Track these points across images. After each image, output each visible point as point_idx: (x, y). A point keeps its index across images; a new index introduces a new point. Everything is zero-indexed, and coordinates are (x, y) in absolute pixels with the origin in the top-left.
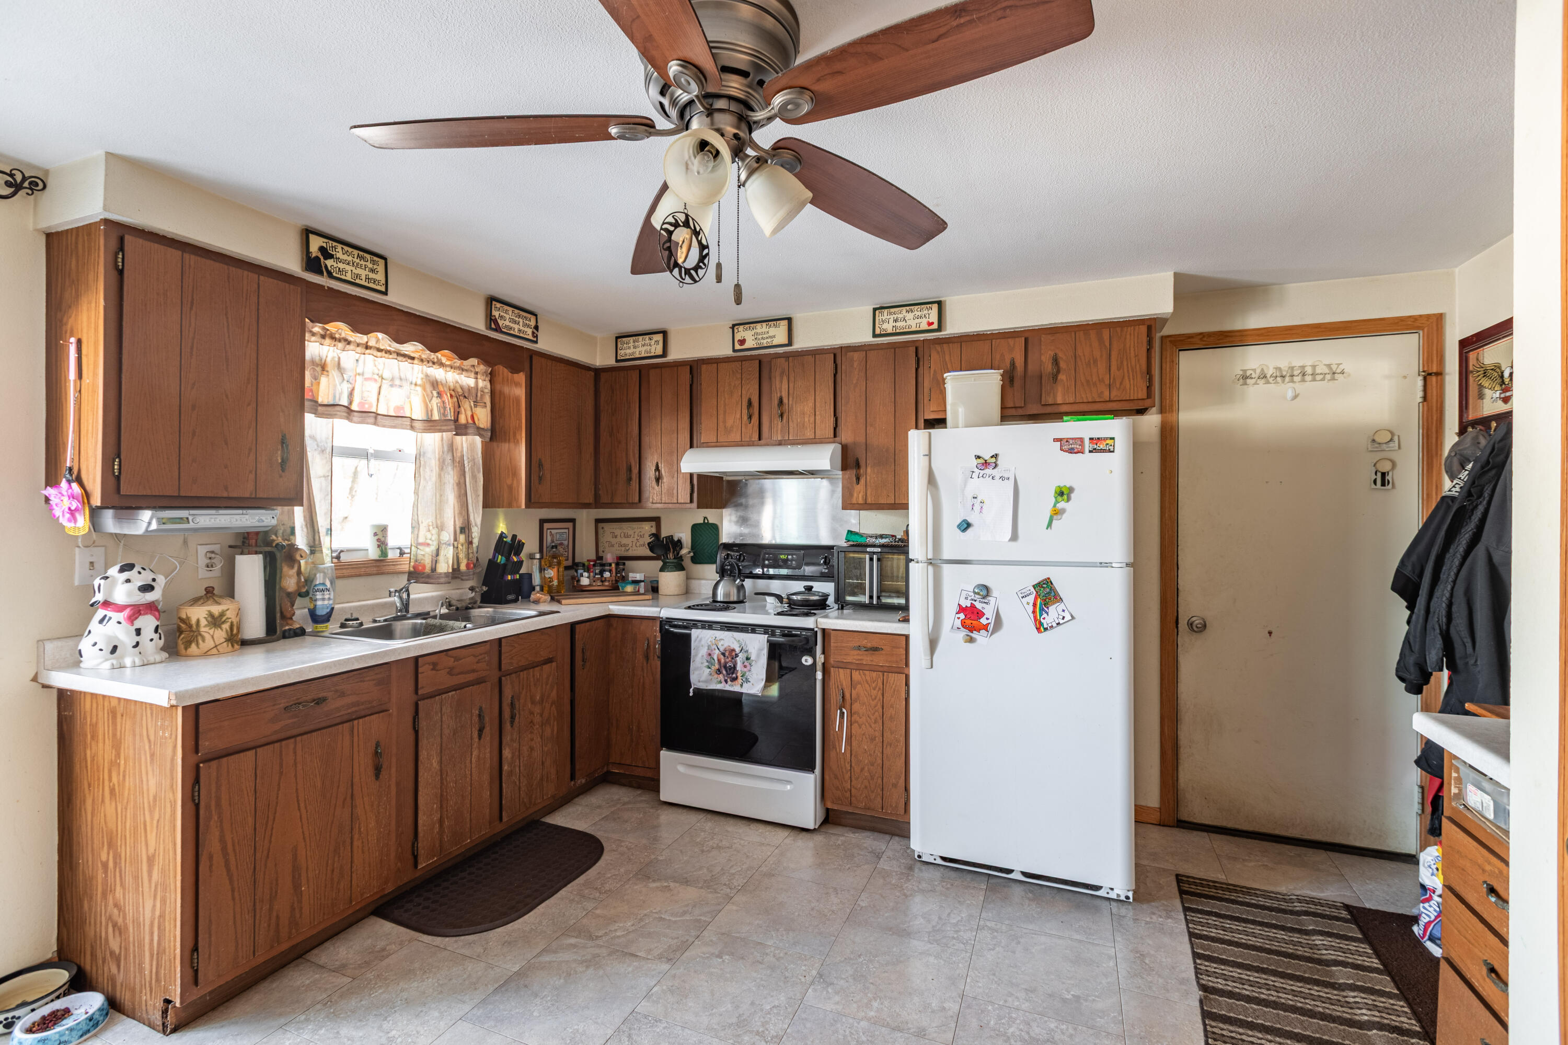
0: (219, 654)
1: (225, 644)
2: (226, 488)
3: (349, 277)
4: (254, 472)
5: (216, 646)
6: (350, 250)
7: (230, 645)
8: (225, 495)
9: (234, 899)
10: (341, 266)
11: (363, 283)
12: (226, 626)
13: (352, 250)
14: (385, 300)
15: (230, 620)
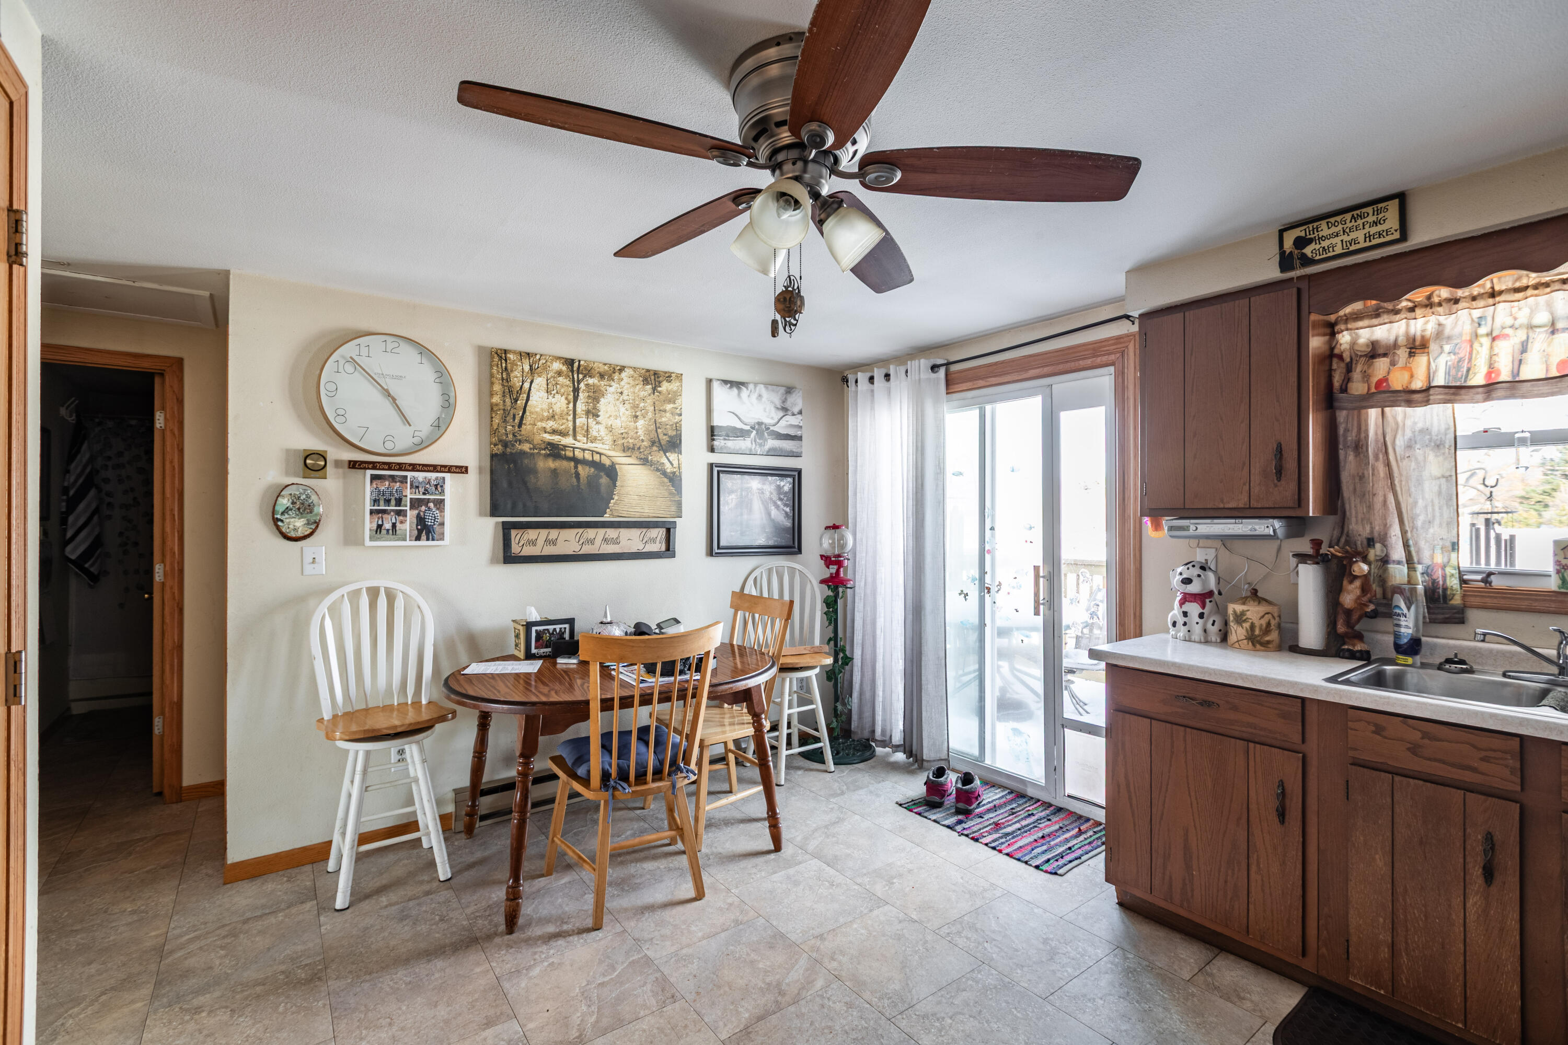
0: (1240, 648)
1: (1245, 641)
2: (1222, 501)
3: (1339, 250)
4: (1248, 484)
5: (1238, 641)
6: (1338, 218)
7: (1250, 643)
8: (1222, 506)
9: (1135, 830)
10: (1325, 244)
11: (1362, 245)
12: (1247, 625)
13: (1341, 217)
14: (1412, 245)
15: (1250, 621)
